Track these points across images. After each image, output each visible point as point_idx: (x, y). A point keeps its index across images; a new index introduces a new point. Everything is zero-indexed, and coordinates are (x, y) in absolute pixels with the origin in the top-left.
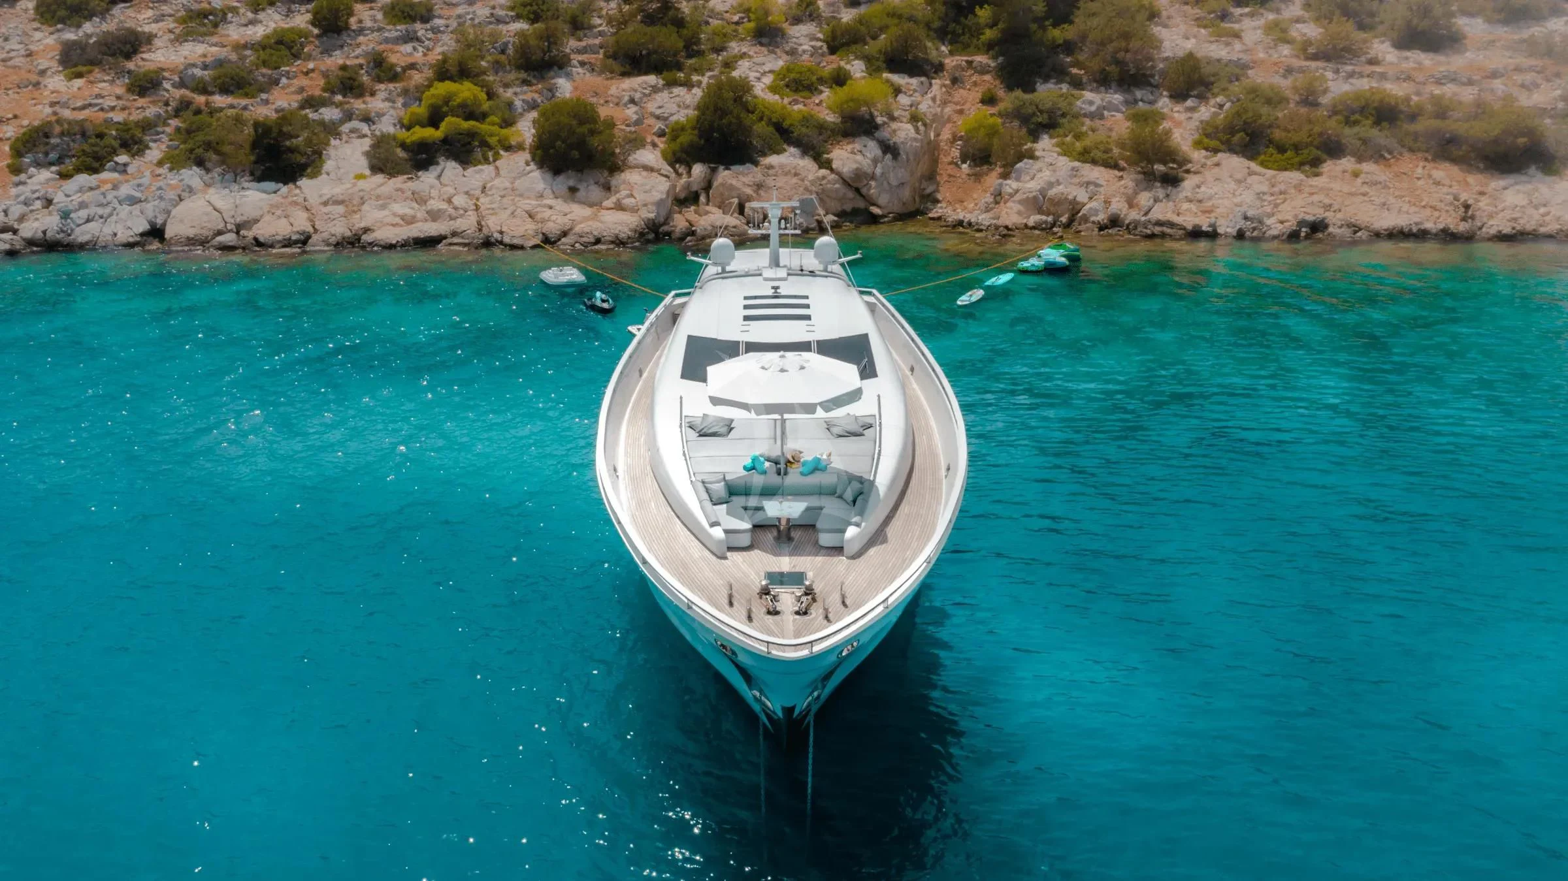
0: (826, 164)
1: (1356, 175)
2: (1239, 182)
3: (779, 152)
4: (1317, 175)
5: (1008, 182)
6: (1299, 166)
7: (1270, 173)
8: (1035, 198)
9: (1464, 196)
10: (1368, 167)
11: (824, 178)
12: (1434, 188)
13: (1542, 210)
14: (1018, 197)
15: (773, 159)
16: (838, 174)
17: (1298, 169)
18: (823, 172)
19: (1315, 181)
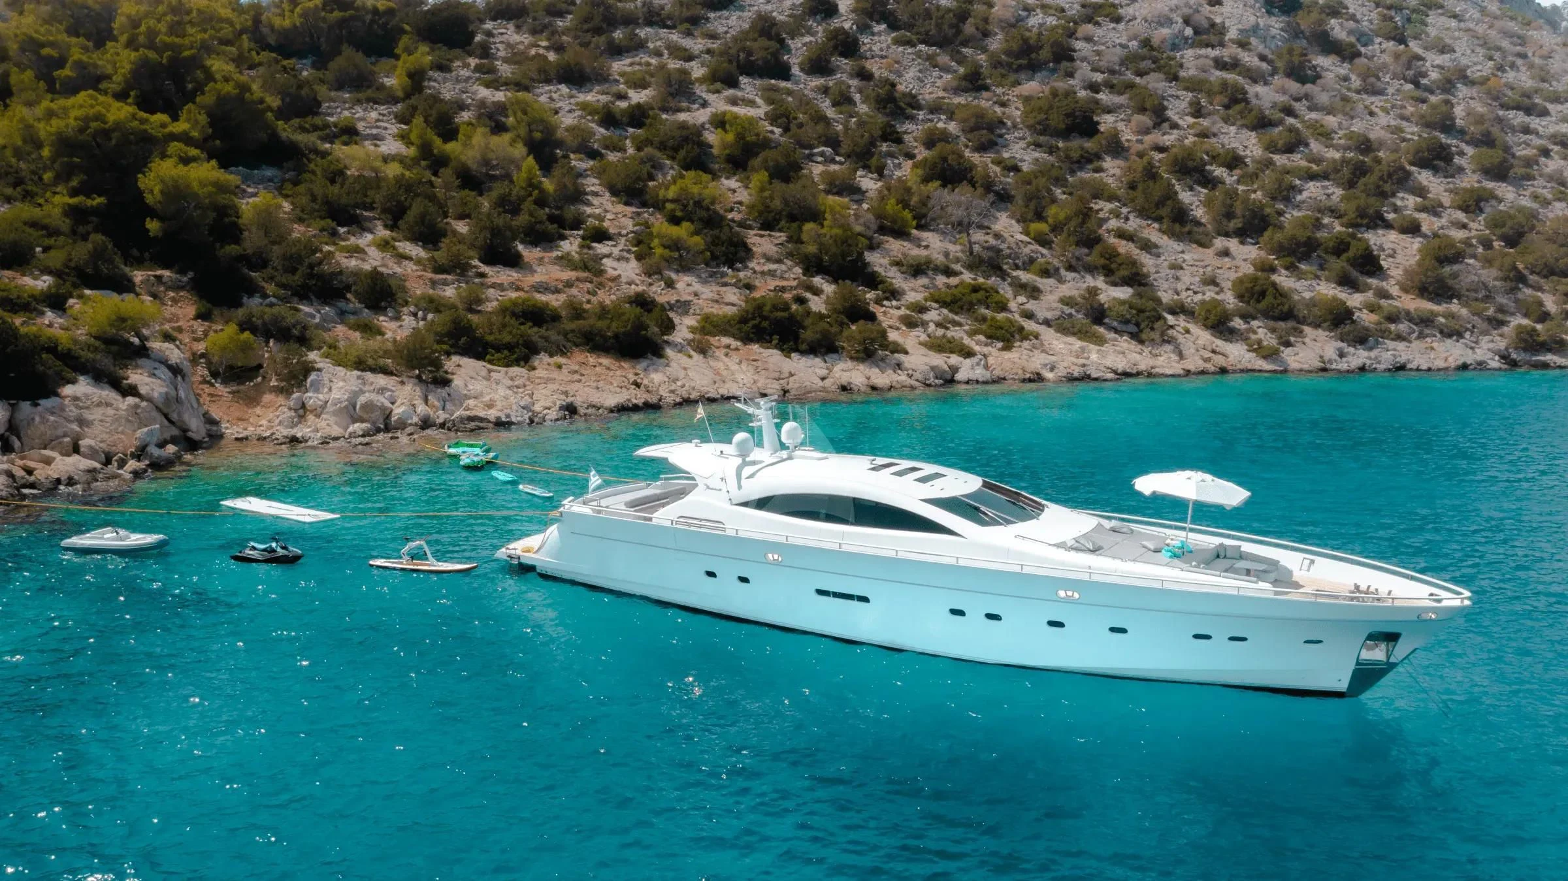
0: (132, 391)
1: (560, 367)
2: (488, 379)
3: (73, 382)
4: (534, 369)
5: (309, 394)
6: (517, 362)
7: (503, 369)
8: (346, 407)
9: (632, 378)
10: (559, 359)
11: (137, 406)
12: (611, 373)
13: (679, 383)
14: (330, 408)
15: (68, 390)
16: (149, 400)
17: (518, 365)
18: (131, 400)
19: (537, 373)
